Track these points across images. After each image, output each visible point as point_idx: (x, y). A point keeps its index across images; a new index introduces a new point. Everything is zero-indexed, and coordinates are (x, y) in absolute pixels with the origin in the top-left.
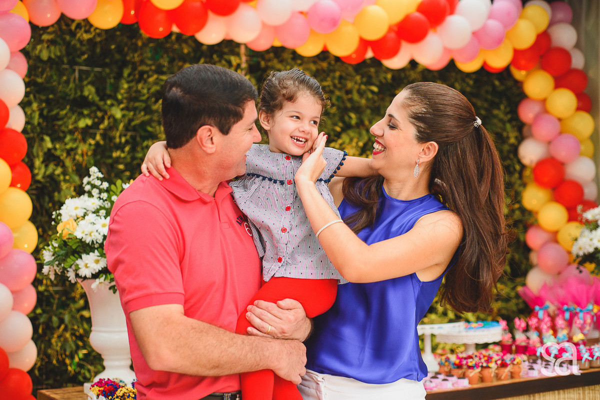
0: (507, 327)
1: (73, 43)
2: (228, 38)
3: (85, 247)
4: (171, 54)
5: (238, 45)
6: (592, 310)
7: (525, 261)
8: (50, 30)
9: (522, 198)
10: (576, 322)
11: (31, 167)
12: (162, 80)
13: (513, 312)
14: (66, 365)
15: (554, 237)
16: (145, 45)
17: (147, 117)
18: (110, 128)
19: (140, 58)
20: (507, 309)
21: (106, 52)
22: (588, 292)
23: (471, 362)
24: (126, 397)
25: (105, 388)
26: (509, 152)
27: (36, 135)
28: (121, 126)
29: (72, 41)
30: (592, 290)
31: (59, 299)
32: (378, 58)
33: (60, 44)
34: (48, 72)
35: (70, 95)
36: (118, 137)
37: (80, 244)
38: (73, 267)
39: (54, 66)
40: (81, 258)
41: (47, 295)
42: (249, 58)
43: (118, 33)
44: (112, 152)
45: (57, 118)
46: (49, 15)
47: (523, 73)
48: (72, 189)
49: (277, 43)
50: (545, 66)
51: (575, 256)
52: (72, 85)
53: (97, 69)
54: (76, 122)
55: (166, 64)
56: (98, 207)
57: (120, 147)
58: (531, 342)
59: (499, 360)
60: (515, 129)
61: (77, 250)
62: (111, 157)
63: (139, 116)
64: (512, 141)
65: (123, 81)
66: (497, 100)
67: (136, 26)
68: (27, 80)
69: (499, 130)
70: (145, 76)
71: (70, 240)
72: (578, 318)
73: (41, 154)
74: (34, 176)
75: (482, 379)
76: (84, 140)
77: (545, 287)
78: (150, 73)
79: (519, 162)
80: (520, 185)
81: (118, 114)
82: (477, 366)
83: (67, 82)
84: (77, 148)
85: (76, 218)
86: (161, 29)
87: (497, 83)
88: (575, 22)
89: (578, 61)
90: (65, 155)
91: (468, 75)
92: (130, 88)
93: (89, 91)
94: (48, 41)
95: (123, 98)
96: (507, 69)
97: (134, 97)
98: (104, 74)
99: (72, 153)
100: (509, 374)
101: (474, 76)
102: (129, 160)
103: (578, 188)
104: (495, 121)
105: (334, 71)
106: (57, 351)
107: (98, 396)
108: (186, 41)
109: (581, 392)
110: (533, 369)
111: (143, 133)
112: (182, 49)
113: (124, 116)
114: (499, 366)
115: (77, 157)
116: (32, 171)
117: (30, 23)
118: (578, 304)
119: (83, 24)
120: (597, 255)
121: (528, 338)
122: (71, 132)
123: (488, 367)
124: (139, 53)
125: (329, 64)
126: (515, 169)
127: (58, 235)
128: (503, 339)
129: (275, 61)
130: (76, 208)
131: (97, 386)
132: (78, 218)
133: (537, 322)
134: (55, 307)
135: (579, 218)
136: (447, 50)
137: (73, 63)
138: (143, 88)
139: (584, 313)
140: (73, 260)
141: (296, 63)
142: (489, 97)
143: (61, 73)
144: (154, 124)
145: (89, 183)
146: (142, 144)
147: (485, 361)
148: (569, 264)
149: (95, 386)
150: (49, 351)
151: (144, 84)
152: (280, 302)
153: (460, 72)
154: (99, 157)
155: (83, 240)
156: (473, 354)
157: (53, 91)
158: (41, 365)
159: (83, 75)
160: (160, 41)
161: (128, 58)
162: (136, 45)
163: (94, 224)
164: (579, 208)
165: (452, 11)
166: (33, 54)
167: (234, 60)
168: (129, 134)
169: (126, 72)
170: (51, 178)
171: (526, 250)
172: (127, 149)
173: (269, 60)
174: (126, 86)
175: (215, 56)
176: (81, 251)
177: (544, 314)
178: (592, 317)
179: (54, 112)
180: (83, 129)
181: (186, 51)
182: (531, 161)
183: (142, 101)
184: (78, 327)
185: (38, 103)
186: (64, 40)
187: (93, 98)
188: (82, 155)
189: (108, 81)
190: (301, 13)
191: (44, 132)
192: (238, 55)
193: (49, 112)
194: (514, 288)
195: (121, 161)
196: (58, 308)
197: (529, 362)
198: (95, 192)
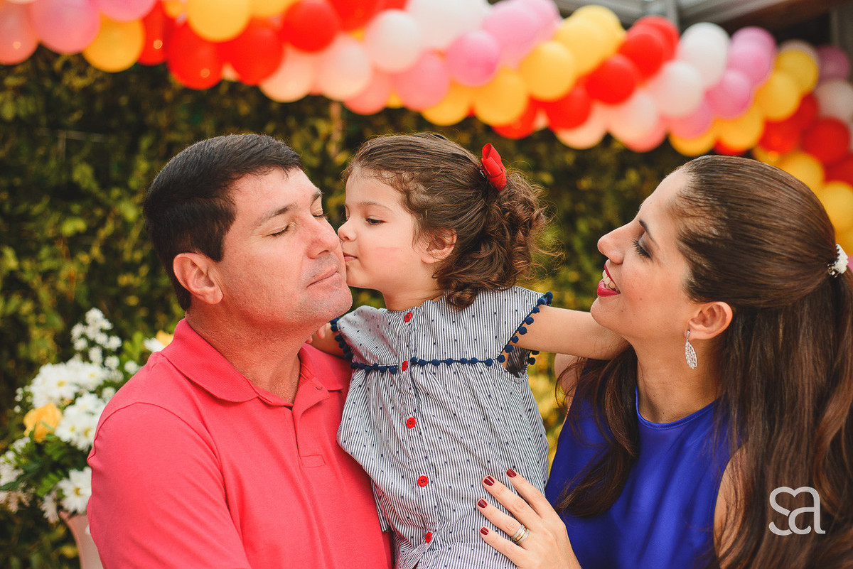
1: (57, 93)
2: (316, 91)
3: (72, 458)
8: (19, 70)
16: (177, 99)
18: (117, 236)
19: (168, 121)
21: (112, 110)
28: (134, 233)
29: (55, 89)
31: (23, 526)
32: (553, 129)
33: (34, 94)
34: (14, 141)
35: (51, 179)
36: (130, 251)
37: (66, 452)
38: (54, 494)
39: (24, 131)
40: (67, 476)
42: (346, 124)
43: (133, 78)
44: (117, 276)
45: (26, 217)
46: (17, 45)
47: (775, 156)
49: (395, 102)
52: (53, 163)
53: (96, 138)
54: (59, 224)
56: (101, 382)
57: (132, 268)
61: (61, 462)
62: (115, 284)
65: (140, 158)
67: (163, 68)
71: (48, 445)
76: (71, 255)
81: (131, 214)
83: (45, 159)
84: (59, 269)
85: (59, 402)
86: (205, 73)
90: (38, 280)
92: (150, 169)
93: (83, 172)
94: (15, 88)
95: (139, 186)
98: (106, 147)
99: (51, 278)
102: (146, 290)
108: (243, 95)
112: (238, 108)
113: (139, 216)
115: (60, 285)
119: (74, 61)
122: (51, 242)
124: (166, 111)
127: (27, 432)
130: (61, 384)
132: (63, 402)
134: (14, 539)
137: (55, 126)
140: (53, 482)
143: (35, 143)
145: (83, 336)
154: (96, 284)
155: (73, 444)
157: (21, 171)
159: (74, 147)
160: (201, 94)
161: (148, 120)
162: (162, 98)
163: (92, 414)
167: (323, 127)
168: (148, 246)
169: (145, 143)
170: (15, 320)
172: (143, 271)
173: (379, 128)
174: (144, 166)
175: (291, 120)
176: (69, 464)
179: (23, 207)
180: (70, 237)
181: (243, 111)
186: (41, 86)
187: (88, 186)
188: (69, 281)
189: (115, 157)
190: (437, 52)
191: (3, 240)
192: (327, 117)
193: (14, 206)
195: (133, 291)
196: (19, 541)
198: (95, 354)
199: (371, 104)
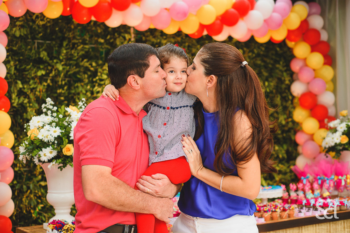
0: (286, 189)
1: (34, 26)
2: (124, 24)
3: (44, 144)
4: (90, 33)
5: (129, 28)
6: (334, 179)
7: (295, 151)
8: (21, 19)
9: (293, 115)
10: (325, 186)
11: (10, 98)
12: (86, 48)
13: (289, 181)
14: (31, 213)
15: (311, 137)
16: (76, 28)
17: (77, 70)
18: (56, 76)
19: (73, 36)
20: (285, 179)
21: (53, 32)
22: (331, 168)
23: (266, 209)
24: (69, 230)
25: (57, 225)
26: (285, 89)
27: (13, 80)
28: (62, 75)
29: (33, 25)
30: (334, 167)
31: (27, 175)
32: (210, 35)
33: (26, 27)
34: (20, 44)
35: (33, 57)
36: (61, 81)
37: (41, 142)
38: (37, 156)
39: (23, 40)
40: (42, 150)
41: (20, 173)
42: (135, 35)
43: (60, 21)
44: (57, 90)
45: (25, 70)
46: (20, 11)
47: (293, 43)
48: (34, 111)
49: (152, 27)
50: (305, 39)
51: (324, 148)
52: (33, 51)
53: (48, 42)
54: (36, 72)
55: (88, 39)
56: (51, 121)
57: (62, 87)
58: (299, 197)
59: (282, 207)
60: (289, 75)
61: (40, 146)
62: (56, 93)
63: (72, 69)
64: (287, 82)
65: (63, 49)
66: (278, 59)
67: (70, 17)
68: (7, 48)
69: (280, 76)
70: (76, 46)
71: (35, 140)
72: (326, 183)
73: (16, 91)
74: (12, 104)
75: (272, 218)
76: (41, 83)
77: (307, 165)
78: (79, 44)
79: (291, 94)
80: (292, 108)
81: (61, 68)
82: (269, 210)
83: (31, 50)
84: (36, 88)
85: (38, 128)
86: (85, 19)
87: (278, 49)
88: (322, 14)
89: (324, 36)
90: (29, 91)
91: (262, 45)
92: (67, 53)
93: (44, 54)
94: (19, 25)
95: (63, 58)
96: (284, 42)
97: (69, 58)
98: (52, 45)
99: (34, 90)
100: (288, 215)
101: (265, 45)
102: (67, 94)
103: (324, 109)
104: (277, 71)
105: (185, 43)
106: (26, 206)
107: (52, 230)
108: (99, 26)
109: (328, 225)
110: (301, 212)
111: (75, 79)
112: (97, 30)
113: (64, 69)
114: (282, 211)
115: (37, 93)
116: (10, 101)
117: (9, 15)
118: (326, 175)
119: (40, 15)
120: (336, 147)
121: (298, 195)
122: (33, 78)
123: (275, 211)
124: (72, 32)
125: (182, 38)
126: (289, 99)
127: (28, 137)
128: (283, 196)
129: (151, 37)
130: (38, 122)
131: (52, 224)
132: (39, 128)
133: (303, 186)
134: (24, 180)
135: (326, 126)
136: (249, 30)
137: (34, 38)
138: (74, 53)
139: (329, 180)
140: (37, 152)
141: (163, 38)
142: (274, 57)
143: (27, 44)
144: (81, 74)
145: (45, 107)
146: (74, 85)
147: (274, 208)
148: (320, 153)
149: (51, 224)
150: (21, 205)
151: (75, 50)
152: (153, 176)
153: (257, 43)
154: (49, 93)
155: (43, 140)
156: (267, 204)
157: (22, 54)
158: (17, 213)
159: (40, 45)
160: (84, 26)
161: (66, 35)
162: (70, 28)
163: (49, 131)
164: (326, 120)
165: (252, 8)
166: (10, 33)
167: (127, 36)
168: (67, 79)
169: (65, 44)
170: (22, 105)
171: (296, 145)
172: (66, 88)
173: (147, 36)
174: (65, 51)
175: (116, 34)
176: (42, 146)
177: (307, 181)
178: (334, 183)
179: (23, 67)
180: (40, 76)
181: (99, 31)
182: (298, 94)
183: (74, 60)
184: (38, 191)
185: (14, 61)
186: (28, 25)
187: (46, 59)
188: (40, 92)
189: (54, 49)
190: (166, 9)
191: (17, 78)
192: (129, 33)
193: (20, 66)
194: (289, 167)
195: (62, 95)
196: (26, 180)
197: (298, 208)
198: (49, 112)
199: (144, 28)
